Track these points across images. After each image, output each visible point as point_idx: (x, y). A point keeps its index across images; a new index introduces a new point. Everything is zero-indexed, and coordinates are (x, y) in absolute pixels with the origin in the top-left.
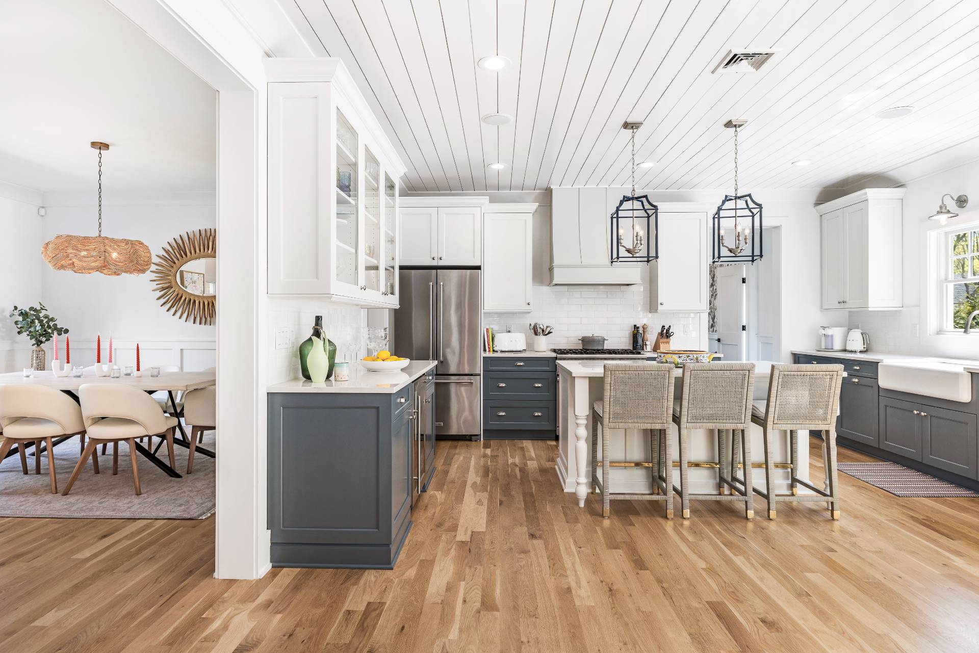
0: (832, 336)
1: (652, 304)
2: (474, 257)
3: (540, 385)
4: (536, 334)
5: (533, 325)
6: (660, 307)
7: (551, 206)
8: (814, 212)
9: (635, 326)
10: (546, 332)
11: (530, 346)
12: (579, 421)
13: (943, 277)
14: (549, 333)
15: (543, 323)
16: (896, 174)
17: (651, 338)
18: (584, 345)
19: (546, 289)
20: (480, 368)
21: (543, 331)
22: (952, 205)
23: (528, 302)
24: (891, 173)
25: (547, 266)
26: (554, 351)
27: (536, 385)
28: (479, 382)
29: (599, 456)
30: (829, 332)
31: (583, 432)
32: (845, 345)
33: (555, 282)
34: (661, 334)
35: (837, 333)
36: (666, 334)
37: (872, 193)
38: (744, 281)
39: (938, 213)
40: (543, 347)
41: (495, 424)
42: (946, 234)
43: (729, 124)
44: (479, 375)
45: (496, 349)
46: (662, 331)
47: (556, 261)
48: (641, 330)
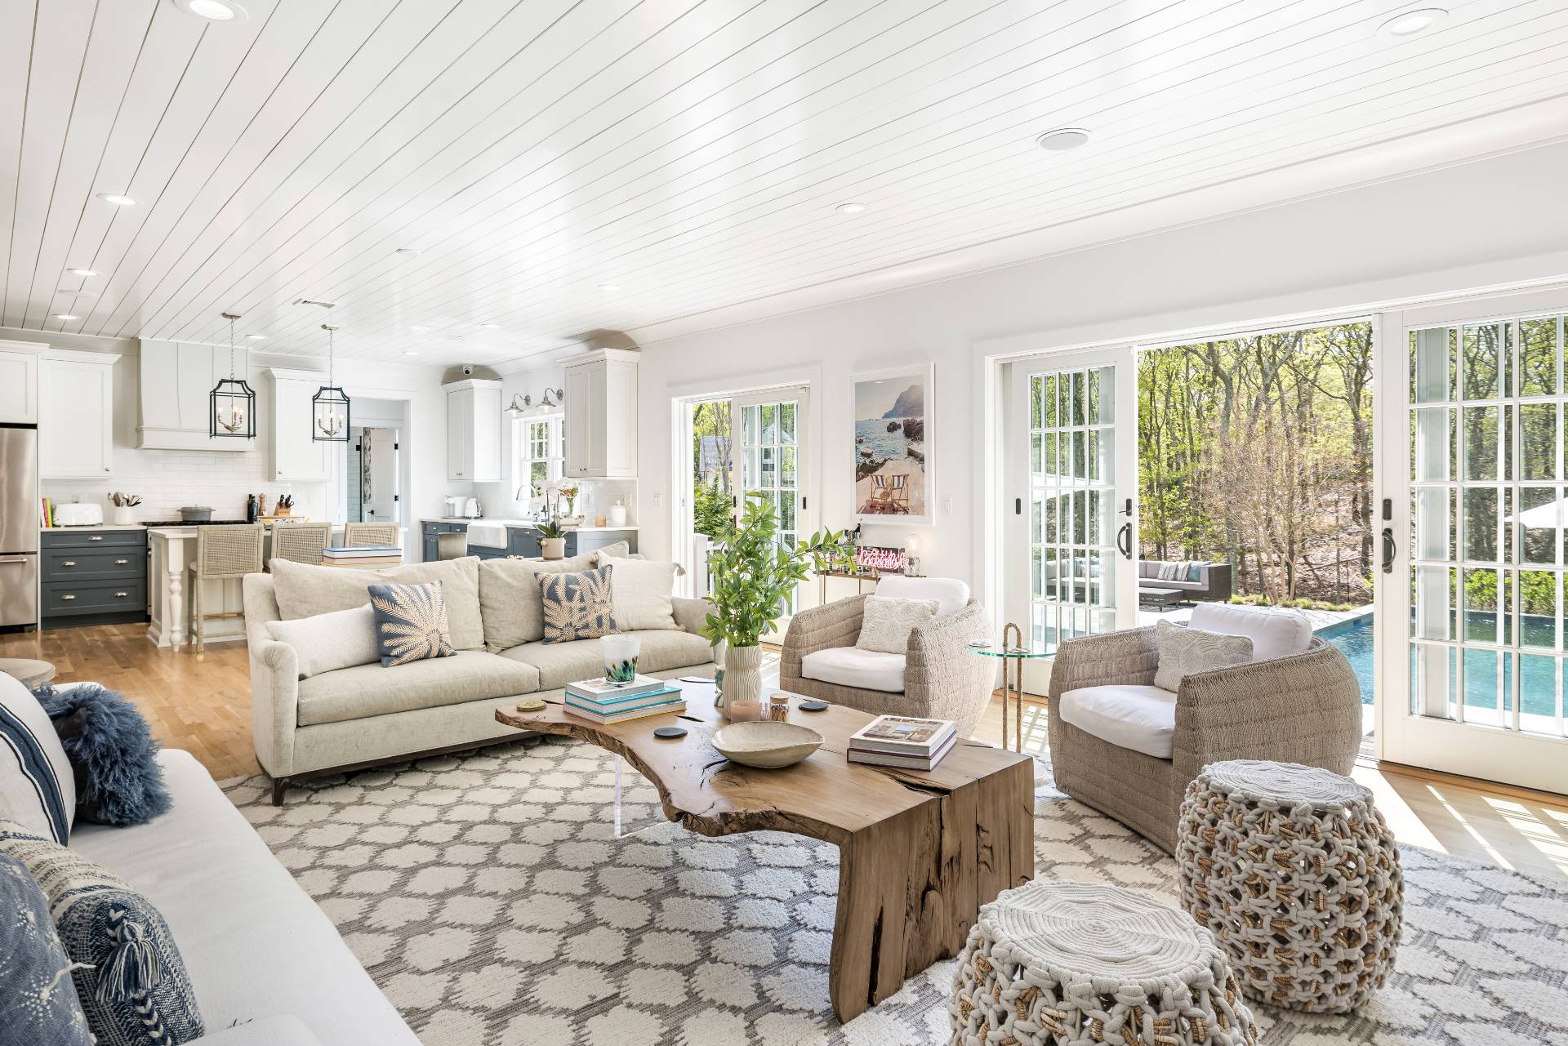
0: (454, 505)
1: (270, 474)
2: (26, 412)
3: (124, 561)
4: (118, 504)
5: (112, 495)
6: (278, 476)
7: (138, 356)
8: (442, 390)
9: (250, 496)
10: (132, 503)
11: (108, 517)
12: (173, 577)
13: (523, 457)
14: (136, 503)
15: (126, 493)
16: (495, 368)
17: (270, 507)
18: (184, 516)
19: (132, 453)
20: (36, 545)
21: (128, 501)
22: (521, 403)
23: (105, 467)
24: (493, 367)
25: (134, 425)
26: (144, 524)
27: (120, 562)
28: (36, 561)
29: (195, 613)
30: (451, 501)
31: (177, 586)
32: (464, 512)
33: (144, 447)
34: (280, 504)
35: (458, 502)
36: (285, 504)
37: (476, 383)
38: (396, 447)
39: (512, 407)
40: (128, 519)
41: (59, 610)
42: (525, 422)
43: (324, 327)
44: (36, 553)
45: (56, 523)
46: (281, 501)
47: (148, 421)
48: (257, 500)
